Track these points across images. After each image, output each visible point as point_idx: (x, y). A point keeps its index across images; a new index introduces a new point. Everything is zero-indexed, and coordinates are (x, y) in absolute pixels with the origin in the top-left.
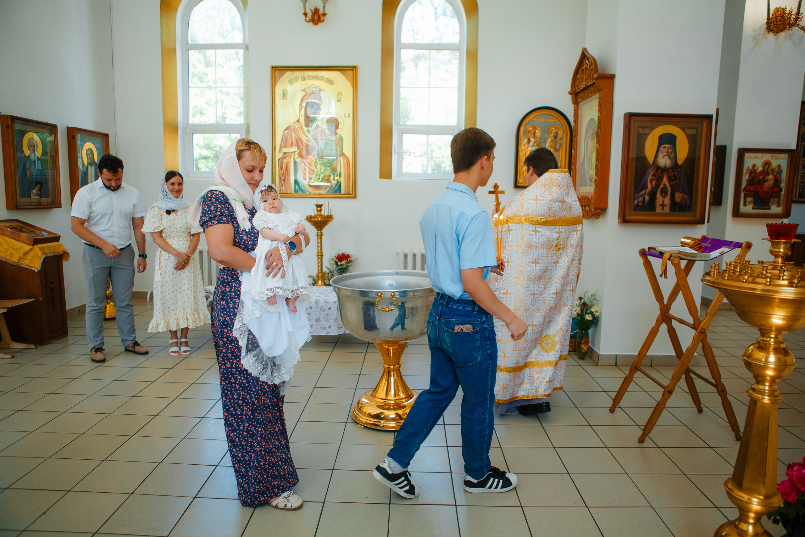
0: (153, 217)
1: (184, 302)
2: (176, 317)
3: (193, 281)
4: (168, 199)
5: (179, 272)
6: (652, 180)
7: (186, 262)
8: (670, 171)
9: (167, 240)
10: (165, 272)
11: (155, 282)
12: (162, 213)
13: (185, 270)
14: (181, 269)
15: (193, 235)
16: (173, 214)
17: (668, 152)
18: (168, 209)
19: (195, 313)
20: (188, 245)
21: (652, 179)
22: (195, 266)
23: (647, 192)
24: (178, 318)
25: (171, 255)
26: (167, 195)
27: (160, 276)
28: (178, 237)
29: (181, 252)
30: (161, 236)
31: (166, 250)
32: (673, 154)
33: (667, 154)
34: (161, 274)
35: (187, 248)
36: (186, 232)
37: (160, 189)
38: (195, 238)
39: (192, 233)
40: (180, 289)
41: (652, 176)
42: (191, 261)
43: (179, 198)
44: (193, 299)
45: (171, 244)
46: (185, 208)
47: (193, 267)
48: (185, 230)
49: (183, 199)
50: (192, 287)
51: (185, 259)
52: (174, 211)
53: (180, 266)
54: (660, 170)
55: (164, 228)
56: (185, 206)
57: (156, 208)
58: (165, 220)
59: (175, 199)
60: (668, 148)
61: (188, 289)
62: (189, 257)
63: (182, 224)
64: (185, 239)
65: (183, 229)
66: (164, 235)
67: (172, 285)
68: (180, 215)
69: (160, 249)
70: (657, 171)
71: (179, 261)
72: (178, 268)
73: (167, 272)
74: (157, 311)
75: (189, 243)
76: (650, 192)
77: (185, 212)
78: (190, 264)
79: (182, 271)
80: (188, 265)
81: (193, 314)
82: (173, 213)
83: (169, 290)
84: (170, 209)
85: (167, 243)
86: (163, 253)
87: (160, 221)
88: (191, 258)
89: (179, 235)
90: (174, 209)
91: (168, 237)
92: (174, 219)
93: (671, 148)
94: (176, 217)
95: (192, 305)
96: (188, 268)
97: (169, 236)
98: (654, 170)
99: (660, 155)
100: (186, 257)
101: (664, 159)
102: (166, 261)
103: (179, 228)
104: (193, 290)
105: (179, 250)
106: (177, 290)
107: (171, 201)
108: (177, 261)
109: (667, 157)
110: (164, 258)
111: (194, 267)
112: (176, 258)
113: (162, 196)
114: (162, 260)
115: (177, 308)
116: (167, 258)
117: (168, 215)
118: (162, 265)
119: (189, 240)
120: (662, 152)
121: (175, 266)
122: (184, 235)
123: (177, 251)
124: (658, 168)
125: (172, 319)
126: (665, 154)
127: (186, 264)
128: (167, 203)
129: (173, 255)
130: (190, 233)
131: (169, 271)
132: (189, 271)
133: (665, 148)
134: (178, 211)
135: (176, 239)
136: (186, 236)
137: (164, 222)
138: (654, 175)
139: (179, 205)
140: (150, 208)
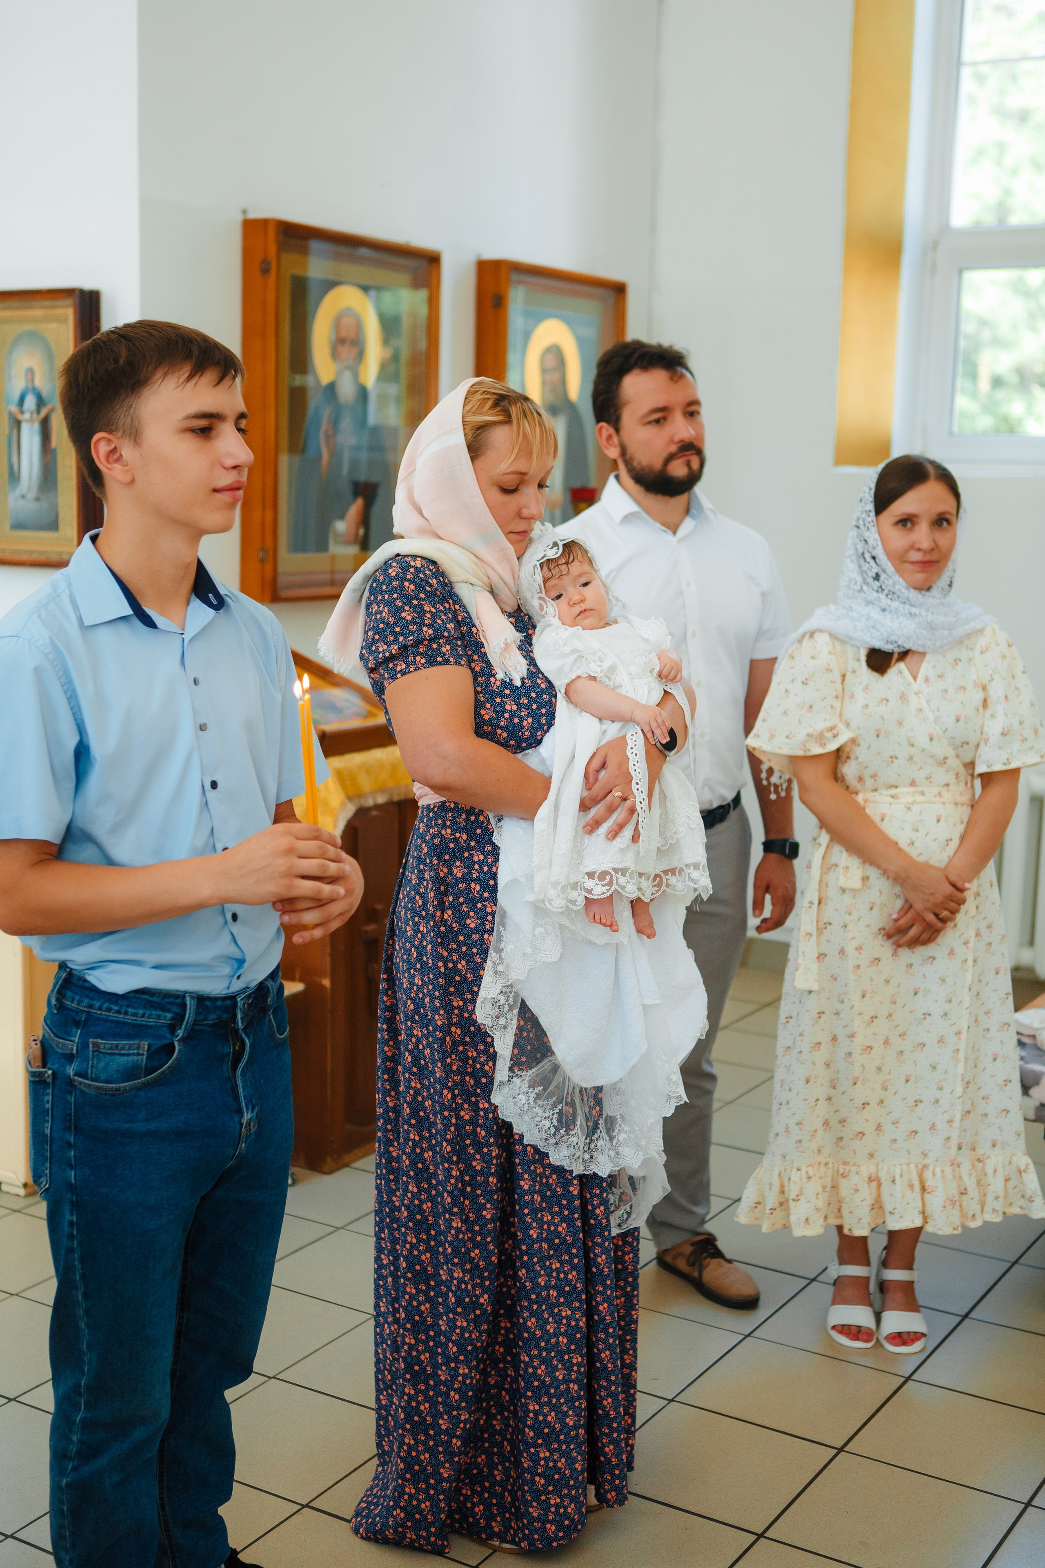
0: (805, 683)
1: (917, 1102)
2: (872, 1169)
3: (966, 1003)
4: (882, 596)
5: (906, 954)
7: (945, 914)
9: (860, 798)
10: (842, 952)
11: (786, 987)
12: (852, 664)
13: (937, 949)
14: (914, 943)
15: (987, 778)
16: (898, 671)
18: (878, 644)
19: (966, 1159)
20: (961, 828)
22: (984, 932)
24: (883, 1175)
25: (873, 873)
26: (877, 577)
27: (815, 966)
28: (913, 784)
29: (921, 859)
30: (837, 777)
31: (854, 848)
34: (821, 956)
35: (955, 843)
36: (955, 763)
37: (850, 542)
38: (996, 793)
39: (981, 769)
40: (903, 1035)
42: (969, 906)
43: (935, 591)
44: (959, 1091)
45: (877, 819)
46: (960, 642)
47: (972, 934)
48: (950, 752)
49: (953, 595)
50: (958, 1033)
51: (939, 898)
52: (904, 655)
53: (913, 932)
55: (853, 741)
56: (960, 631)
57: (822, 639)
58: (861, 697)
59: (913, 594)
61: (941, 1041)
62: (961, 890)
63: (937, 720)
64: (947, 795)
65: (942, 749)
66: (849, 770)
67: (867, 1018)
68: (932, 677)
69: (825, 838)
71: (908, 907)
72: (903, 940)
73: (850, 949)
74: (787, 1130)
75: (966, 811)
77: (957, 661)
78: (960, 917)
79: (922, 951)
80: (950, 924)
81: (955, 1164)
82: (901, 666)
83: (852, 1036)
84: (887, 648)
85: (860, 810)
86: (841, 856)
87: (837, 704)
88: (969, 895)
89: (920, 776)
90: (908, 646)
91: (869, 782)
92: (903, 697)
94: (915, 686)
95: (950, 1121)
96: (949, 938)
97: (874, 776)
100: (949, 889)
102: (847, 899)
103: (922, 741)
104: (962, 1046)
105: (913, 853)
106: (886, 1042)
107: (895, 604)
108: (899, 903)
110: (842, 882)
111: (978, 935)
112: (898, 889)
113: (859, 579)
114: (832, 893)
115: (879, 1128)
116: (856, 883)
117: (875, 675)
118: (829, 913)
119: (965, 798)
121: (889, 926)
122: (942, 776)
123: (907, 856)
125: (855, 1179)
127: (944, 921)
128: (875, 614)
129: (885, 873)
130: (971, 765)
131: (859, 948)
132: (951, 953)
134: (924, 654)
135: (906, 793)
136: (951, 779)
137: (854, 710)
139: (931, 627)
140: (795, 636)
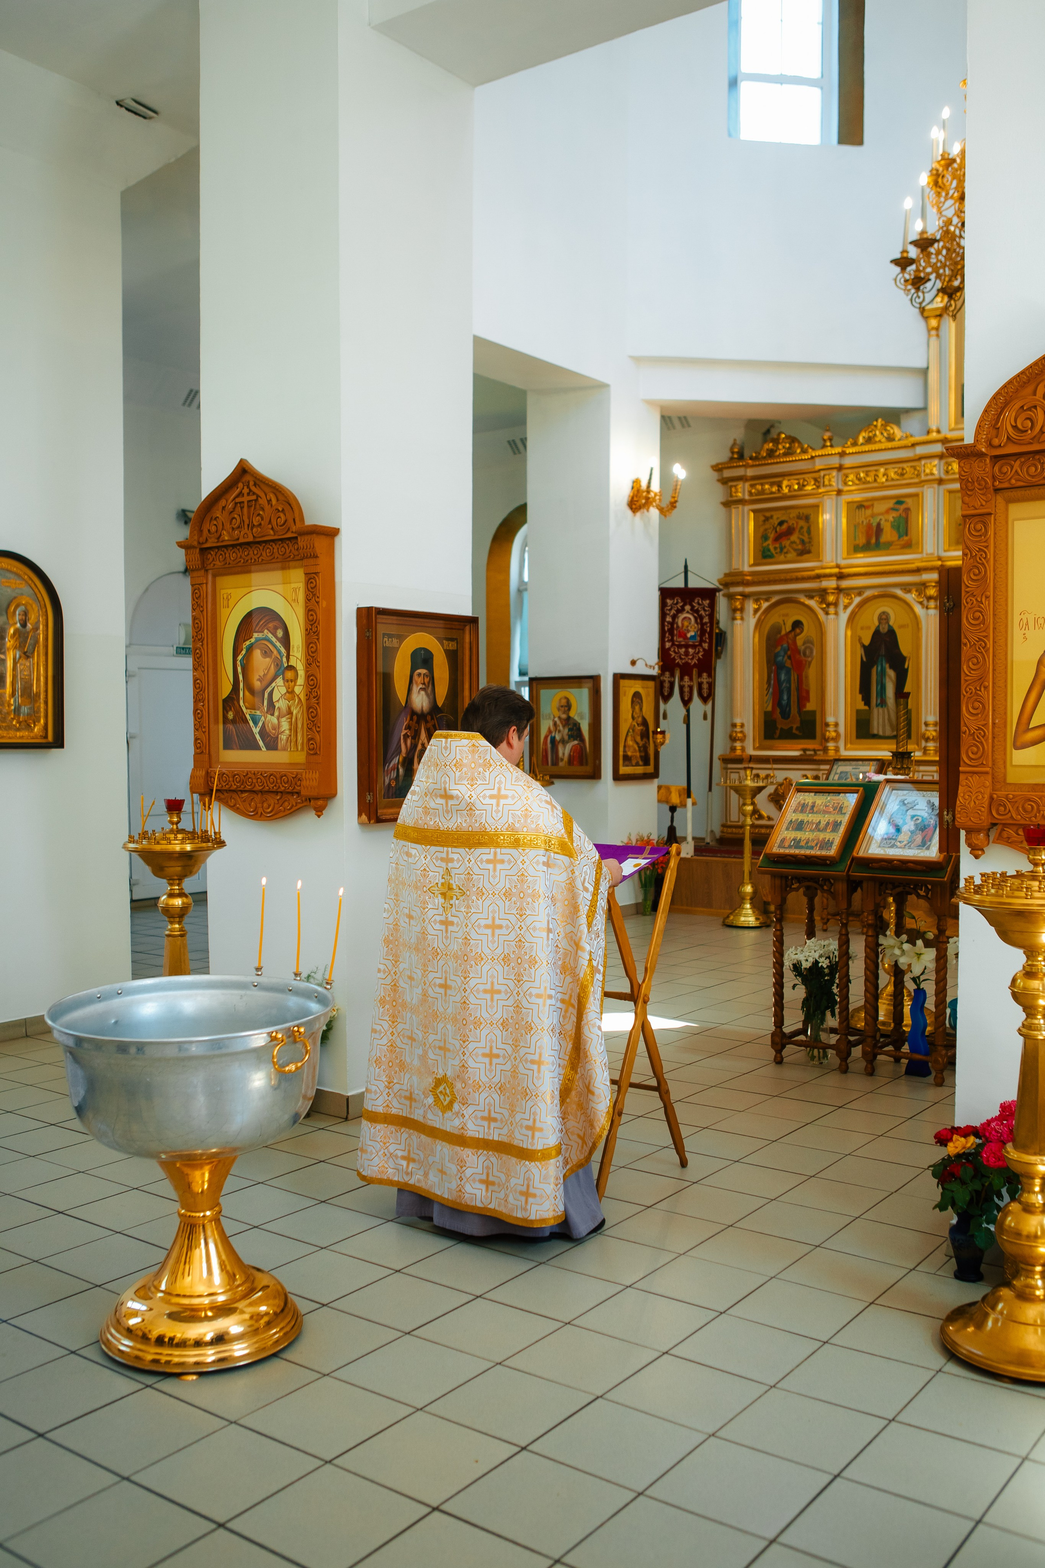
6: (406, 736)
8: (429, 718)
17: (424, 684)
21: (406, 733)
23: (401, 759)
32: (430, 686)
33: (424, 686)
41: (405, 729)
54: (415, 718)
60: (424, 674)
70: (411, 719)
76: (405, 759)
93: (427, 676)
98: (408, 718)
99: (415, 689)
101: (420, 697)
109: (423, 693)
120: (416, 683)
124: (413, 713)
126: (421, 686)
133: (419, 675)
138: (408, 727)
